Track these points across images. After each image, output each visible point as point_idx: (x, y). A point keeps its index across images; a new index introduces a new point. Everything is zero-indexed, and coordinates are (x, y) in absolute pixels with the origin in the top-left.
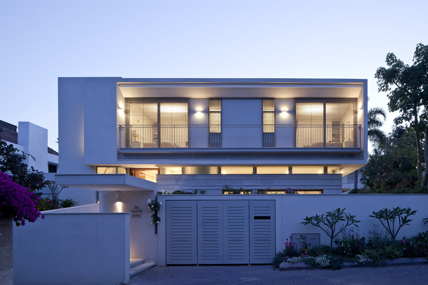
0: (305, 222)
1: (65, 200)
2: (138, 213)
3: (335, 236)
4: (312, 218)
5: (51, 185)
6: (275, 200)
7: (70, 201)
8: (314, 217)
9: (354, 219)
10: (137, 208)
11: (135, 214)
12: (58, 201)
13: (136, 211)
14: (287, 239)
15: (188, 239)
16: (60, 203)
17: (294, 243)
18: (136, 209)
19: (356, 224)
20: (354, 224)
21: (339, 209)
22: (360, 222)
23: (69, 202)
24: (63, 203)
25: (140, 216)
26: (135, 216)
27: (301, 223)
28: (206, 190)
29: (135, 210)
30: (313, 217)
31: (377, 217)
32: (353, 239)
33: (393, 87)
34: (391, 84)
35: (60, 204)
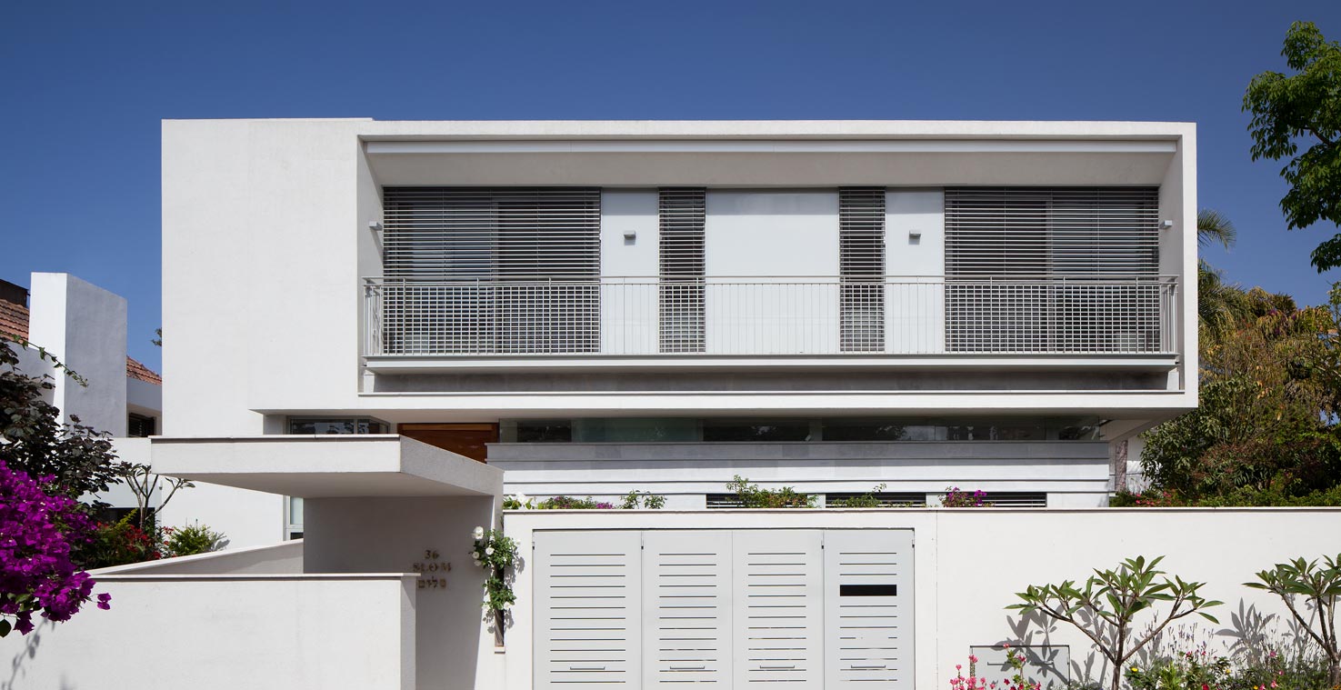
0: (1021, 606)
1: (184, 530)
2: (439, 575)
3: (1129, 655)
4: (1046, 590)
5: (137, 478)
6: (913, 529)
7: (200, 534)
8: (1053, 586)
9: (1198, 593)
10: (436, 556)
11: (429, 576)
12: (159, 534)
13: (431, 567)
14: (959, 667)
15: (609, 666)
16: (166, 538)
17: (983, 681)
18: (431, 561)
19: (1207, 610)
20: (1201, 613)
21: (1141, 560)
22: (1222, 603)
23: (195, 534)
24: (175, 541)
25: (444, 584)
26: (427, 586)
27: (1007, 608)
28: (666, 496)
29: (427, 564)
30: (1051, 589)
31: (1274, 589)
32: (1194, 664)
33: (1305, 142)
34: (1296, 134)
35: (166, 543)
